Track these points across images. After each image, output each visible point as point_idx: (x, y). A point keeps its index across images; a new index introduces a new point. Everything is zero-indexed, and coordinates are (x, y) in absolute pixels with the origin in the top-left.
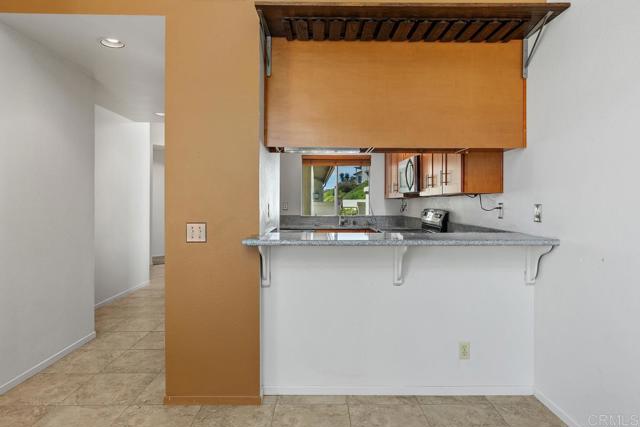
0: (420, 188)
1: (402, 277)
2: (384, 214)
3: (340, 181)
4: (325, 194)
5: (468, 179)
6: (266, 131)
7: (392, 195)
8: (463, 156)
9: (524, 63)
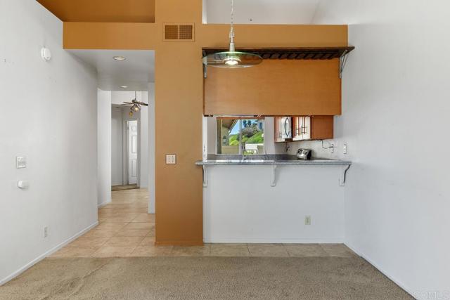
0: (293, 135)
1: (275, 181)
2: (274, 153)
3: (243, 127)
4: (230, 139)
5: (314, 131)
6: (204, 106)
7: (279, 140)
8: (311, 118)
9: (339, 71)
